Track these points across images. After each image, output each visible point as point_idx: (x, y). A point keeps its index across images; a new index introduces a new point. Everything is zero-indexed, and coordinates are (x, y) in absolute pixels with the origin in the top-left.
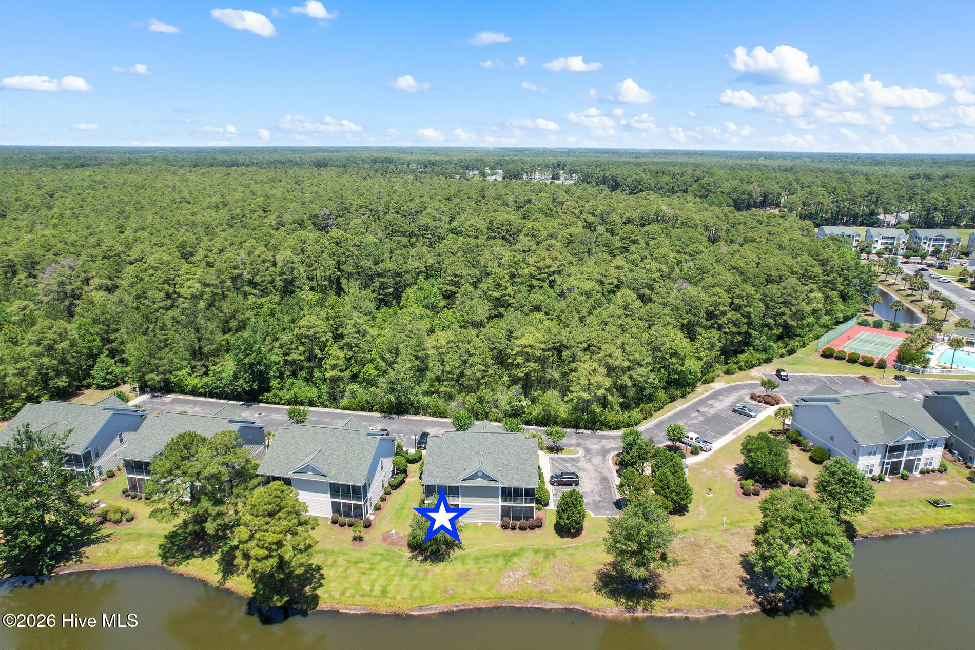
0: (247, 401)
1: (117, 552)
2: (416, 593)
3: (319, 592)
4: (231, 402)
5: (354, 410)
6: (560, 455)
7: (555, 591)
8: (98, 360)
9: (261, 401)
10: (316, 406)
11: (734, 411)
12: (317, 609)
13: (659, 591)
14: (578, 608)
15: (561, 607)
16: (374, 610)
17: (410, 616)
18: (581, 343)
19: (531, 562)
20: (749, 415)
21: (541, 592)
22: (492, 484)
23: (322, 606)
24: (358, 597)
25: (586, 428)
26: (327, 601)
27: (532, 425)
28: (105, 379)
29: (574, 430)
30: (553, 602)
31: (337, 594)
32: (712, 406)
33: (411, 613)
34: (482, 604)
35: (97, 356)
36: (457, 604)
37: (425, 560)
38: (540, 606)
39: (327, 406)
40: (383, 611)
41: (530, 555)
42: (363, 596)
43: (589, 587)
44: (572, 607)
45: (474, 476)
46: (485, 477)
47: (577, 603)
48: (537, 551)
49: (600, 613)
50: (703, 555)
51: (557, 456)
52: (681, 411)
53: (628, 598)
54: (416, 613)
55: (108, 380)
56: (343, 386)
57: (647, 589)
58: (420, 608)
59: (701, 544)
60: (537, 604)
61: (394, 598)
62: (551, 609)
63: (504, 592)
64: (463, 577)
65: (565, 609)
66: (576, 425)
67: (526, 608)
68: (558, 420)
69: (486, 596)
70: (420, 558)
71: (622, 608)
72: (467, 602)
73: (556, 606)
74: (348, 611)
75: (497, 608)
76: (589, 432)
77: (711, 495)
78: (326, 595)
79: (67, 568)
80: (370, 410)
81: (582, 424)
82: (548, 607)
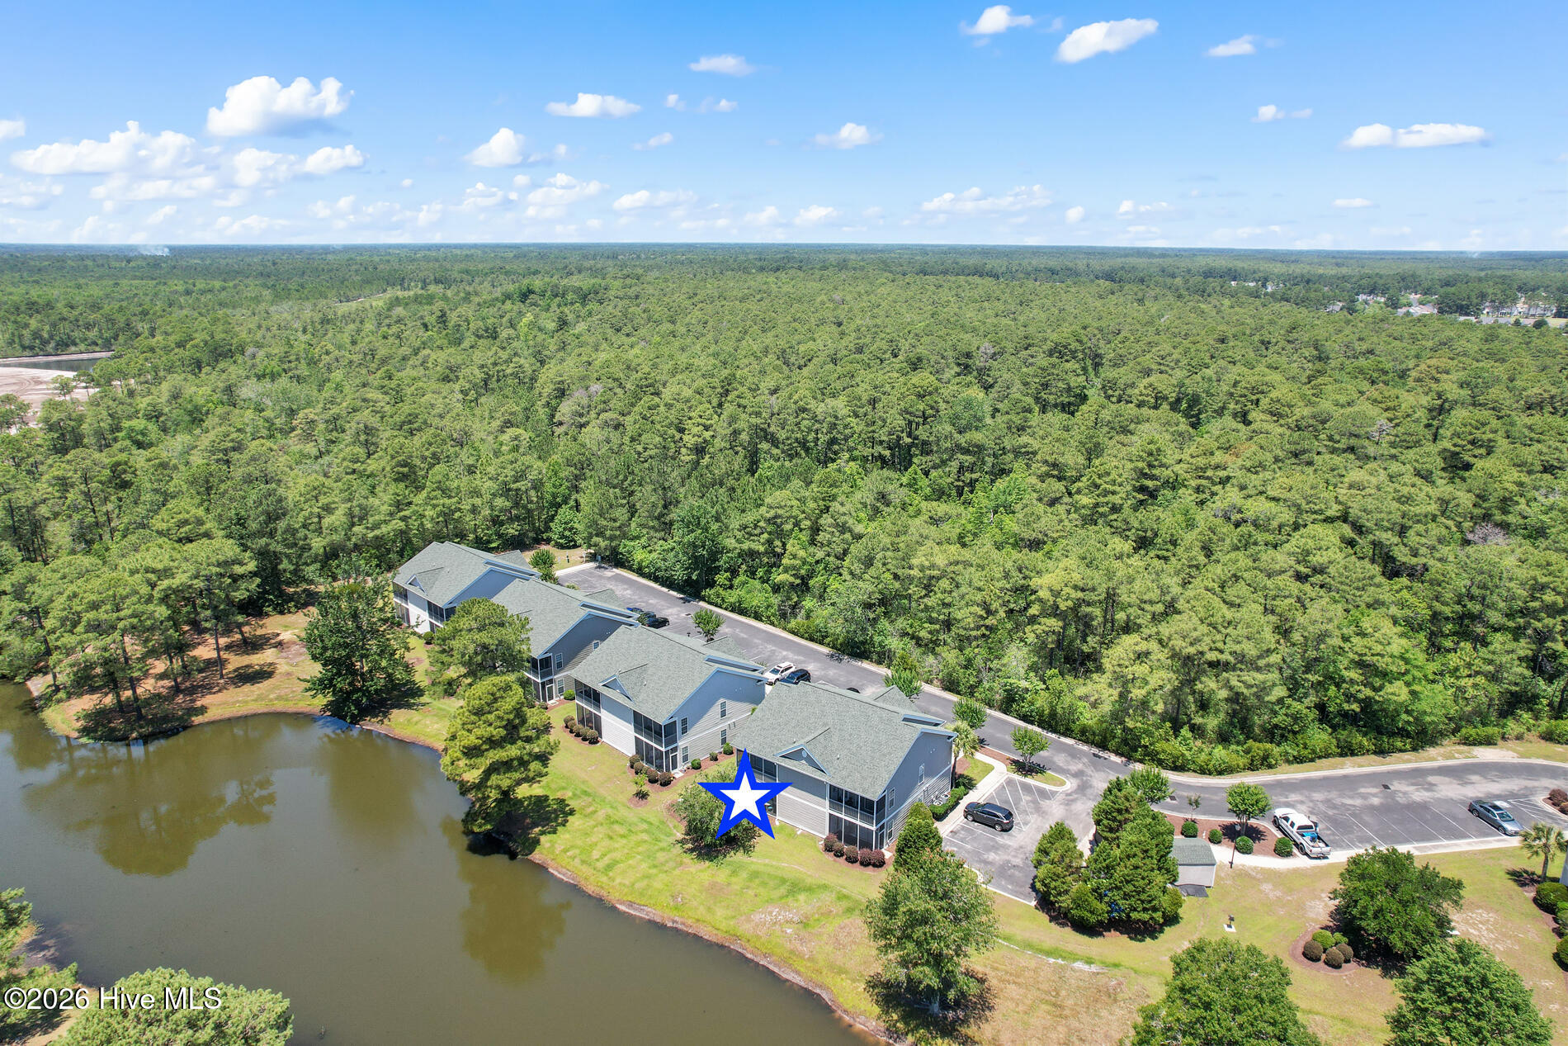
0: (690, 595)
1: (416, 723)
2: (640, 885)
3: (543, 839)
4: (672, 592)
5: (802, 637)
6: (1029, 780)
7: (811, 959)
8: (561, 511)
9: (703, 599)
10: (761, 620)
11: (1472, 810)
12: (530, 857)
13: (964, 1030)
14: (824, 995)
15: (802, 984)
16: (583, 884)
17: (614, 908)
18: (1151, 602)
19: (819, 908)
20: (1499, 827)
21: (792, 952)
22: (817, 775)
23: (537, 856)
24: (577, 861)
25: (1117, 753)
26: (545, 852)
27: (1032, 723)
28: (563, 537)
29: (1095, 750)
30: (798, 972)
31: (558, 849)
32: (1431, 787)
33: (618, 906)
34: (706, 933)
35: (559, 506)
36: (677, 919)
37: (692, 850)
38: (776, 970)
39: (772, 624)
40: (591, 889)
41: (828, 898)
42: (583, 862)
43: (862, 976)
44: (818, 991)
45: (796, 755)
46: (811, 762)
47: (827, 989)
48: (842, 897)
49: (847, 1018)
50: (1104, 1013)
51: (1023, 779)
52: (1345, 777)
53: (905, 1018)
54: (622, 908)
55: (566, 537)
56: (796, 599)
57: (945, 1018)
58: (631, 904)
59: (1120, 996)
60: (775, 965)
61: (612, 879)
62: (787, 980)
63: (745, 929)
64: (714, 890)
65: (806, 989)
66: (1102, 742)
67: (757, 964)
68: (1073, 726)
69: (717, 926)
70: (690, 846)
71: (882, 1026)
72: (690, 922)
73: (797, 980)
74: (556, 873)
75: (722, 946)
76: (1118, 759)
77: (1233, 930)
78: (548, 845)
79: (371, 724)
80: (821, 643)
81: (1112, 744)
82: (785, 976)
